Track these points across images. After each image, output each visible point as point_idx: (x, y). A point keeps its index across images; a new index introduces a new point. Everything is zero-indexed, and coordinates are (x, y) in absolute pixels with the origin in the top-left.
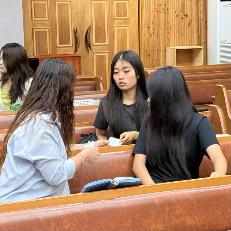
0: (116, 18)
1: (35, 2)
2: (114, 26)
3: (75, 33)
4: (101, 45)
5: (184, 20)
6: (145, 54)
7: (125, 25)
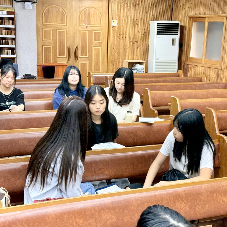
0: (94, 41)
1: (44, 30)
2: (93, 46)
3: (69, 49)
4: (84, 57)
5: (135, 44)
6: (111, 64)
7: (99, 46)
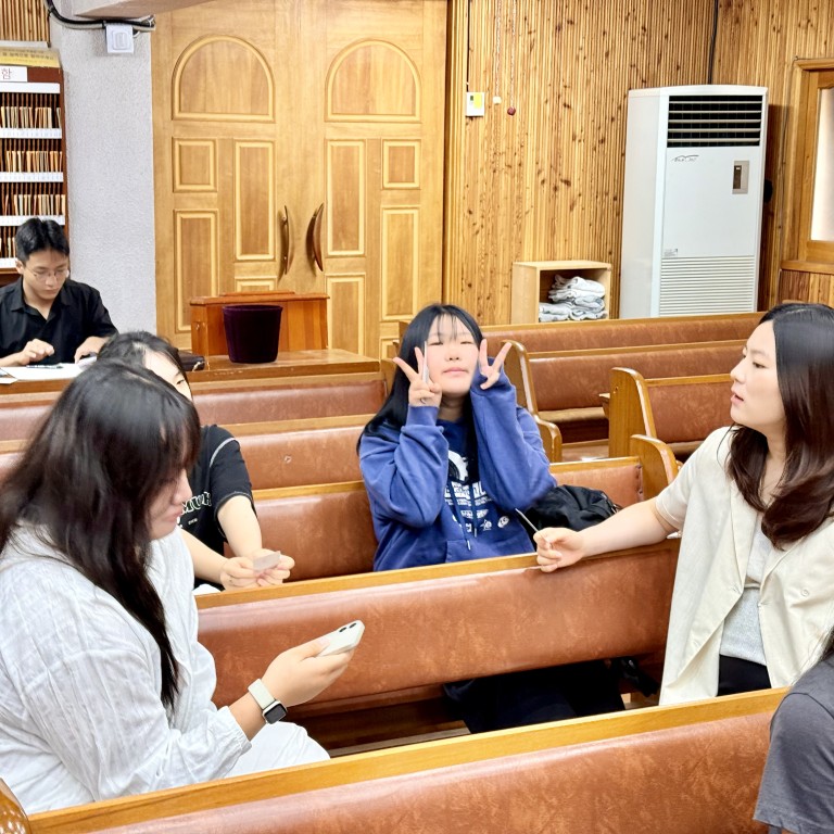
0: (387, 185)
2: (382, 206)
4: (346, 256)
5: (559, 193)
6: (460, 281)
7: (410, 203)
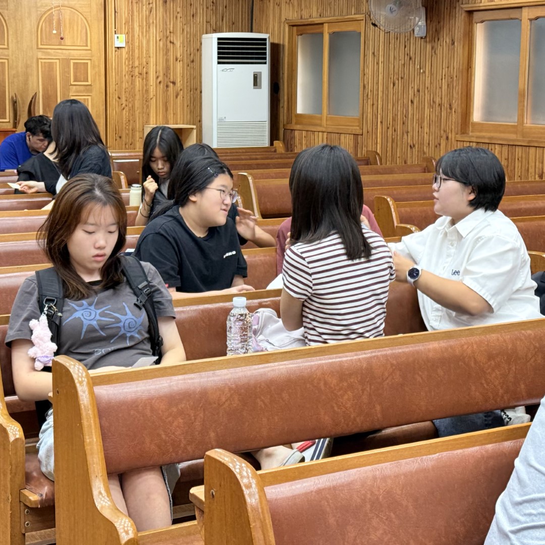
2: (70, 94)
3: (14, 103)
6: (114, 134)
7: (86, 93)
